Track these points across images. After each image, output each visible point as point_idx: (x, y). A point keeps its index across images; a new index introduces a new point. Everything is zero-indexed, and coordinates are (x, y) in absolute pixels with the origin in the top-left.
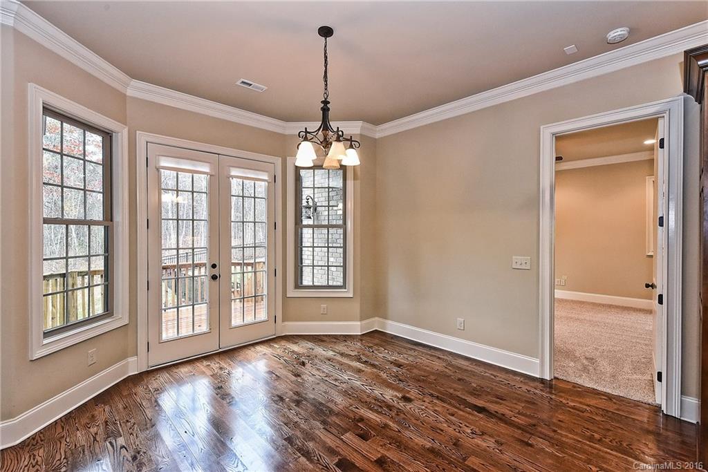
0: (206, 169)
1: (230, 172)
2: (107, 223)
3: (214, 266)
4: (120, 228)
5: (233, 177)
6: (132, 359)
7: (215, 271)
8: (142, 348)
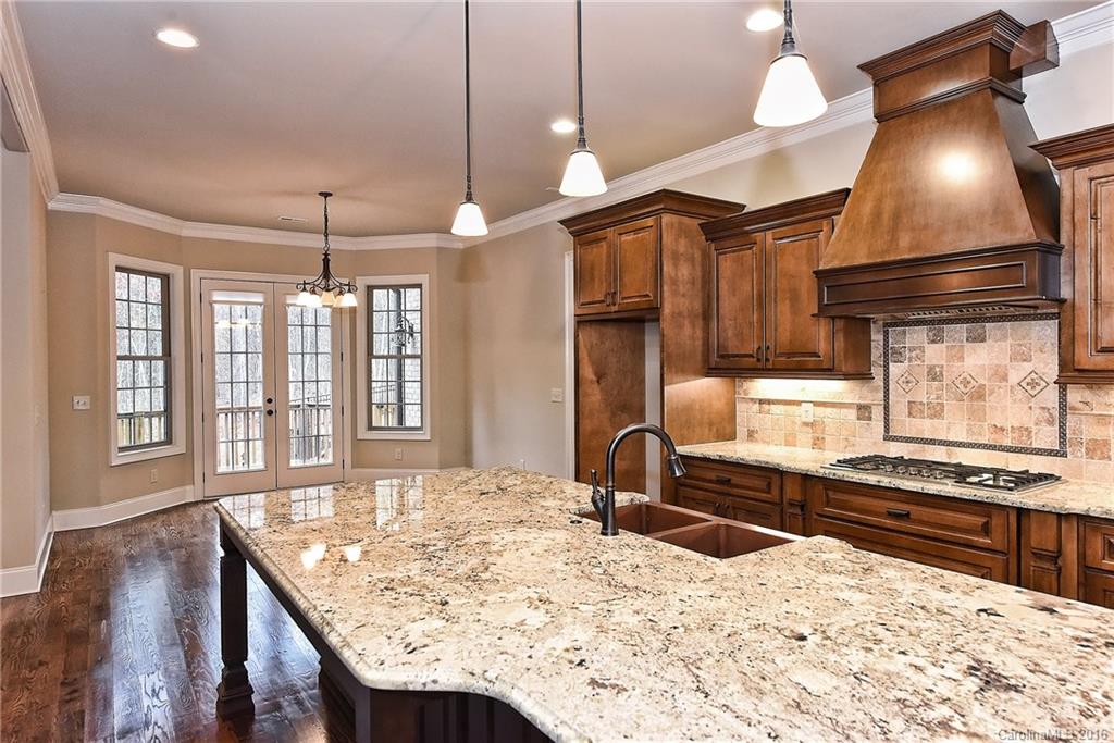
0: (259, 298)
1: (285, 299)
2: (166, 358)
3: (270, 401)
4: (177, 363)
5: (289, 305)
6: (189, 488)
7: (271, 407)
8: (198, 478)
